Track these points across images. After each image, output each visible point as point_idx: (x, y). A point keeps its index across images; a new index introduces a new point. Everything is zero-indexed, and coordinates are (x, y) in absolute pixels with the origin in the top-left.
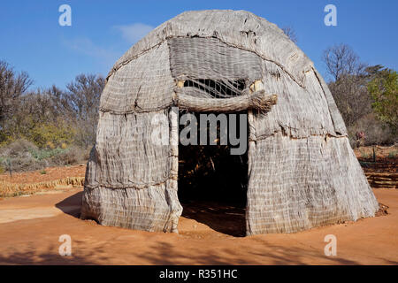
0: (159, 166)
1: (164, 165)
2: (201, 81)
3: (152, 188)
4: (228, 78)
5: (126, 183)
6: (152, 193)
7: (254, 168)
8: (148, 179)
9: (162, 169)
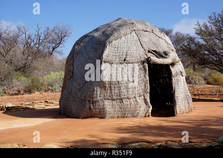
0: (140, 88)
1: (143, 87)
2: (153, 51)
3: (137, 98)
4: (161, 50)
5: (122, 97)
6: (138, 100)
7: (176, 88)
8: (135, 94)
9: (142, 89)
